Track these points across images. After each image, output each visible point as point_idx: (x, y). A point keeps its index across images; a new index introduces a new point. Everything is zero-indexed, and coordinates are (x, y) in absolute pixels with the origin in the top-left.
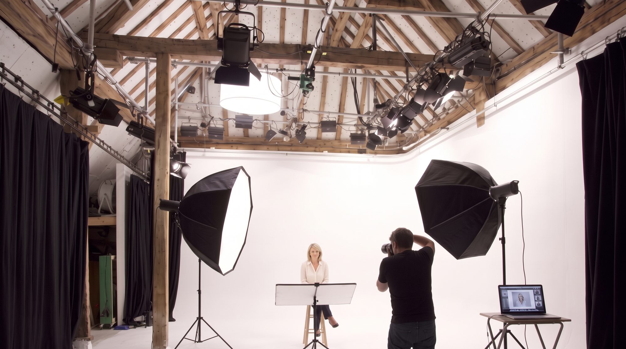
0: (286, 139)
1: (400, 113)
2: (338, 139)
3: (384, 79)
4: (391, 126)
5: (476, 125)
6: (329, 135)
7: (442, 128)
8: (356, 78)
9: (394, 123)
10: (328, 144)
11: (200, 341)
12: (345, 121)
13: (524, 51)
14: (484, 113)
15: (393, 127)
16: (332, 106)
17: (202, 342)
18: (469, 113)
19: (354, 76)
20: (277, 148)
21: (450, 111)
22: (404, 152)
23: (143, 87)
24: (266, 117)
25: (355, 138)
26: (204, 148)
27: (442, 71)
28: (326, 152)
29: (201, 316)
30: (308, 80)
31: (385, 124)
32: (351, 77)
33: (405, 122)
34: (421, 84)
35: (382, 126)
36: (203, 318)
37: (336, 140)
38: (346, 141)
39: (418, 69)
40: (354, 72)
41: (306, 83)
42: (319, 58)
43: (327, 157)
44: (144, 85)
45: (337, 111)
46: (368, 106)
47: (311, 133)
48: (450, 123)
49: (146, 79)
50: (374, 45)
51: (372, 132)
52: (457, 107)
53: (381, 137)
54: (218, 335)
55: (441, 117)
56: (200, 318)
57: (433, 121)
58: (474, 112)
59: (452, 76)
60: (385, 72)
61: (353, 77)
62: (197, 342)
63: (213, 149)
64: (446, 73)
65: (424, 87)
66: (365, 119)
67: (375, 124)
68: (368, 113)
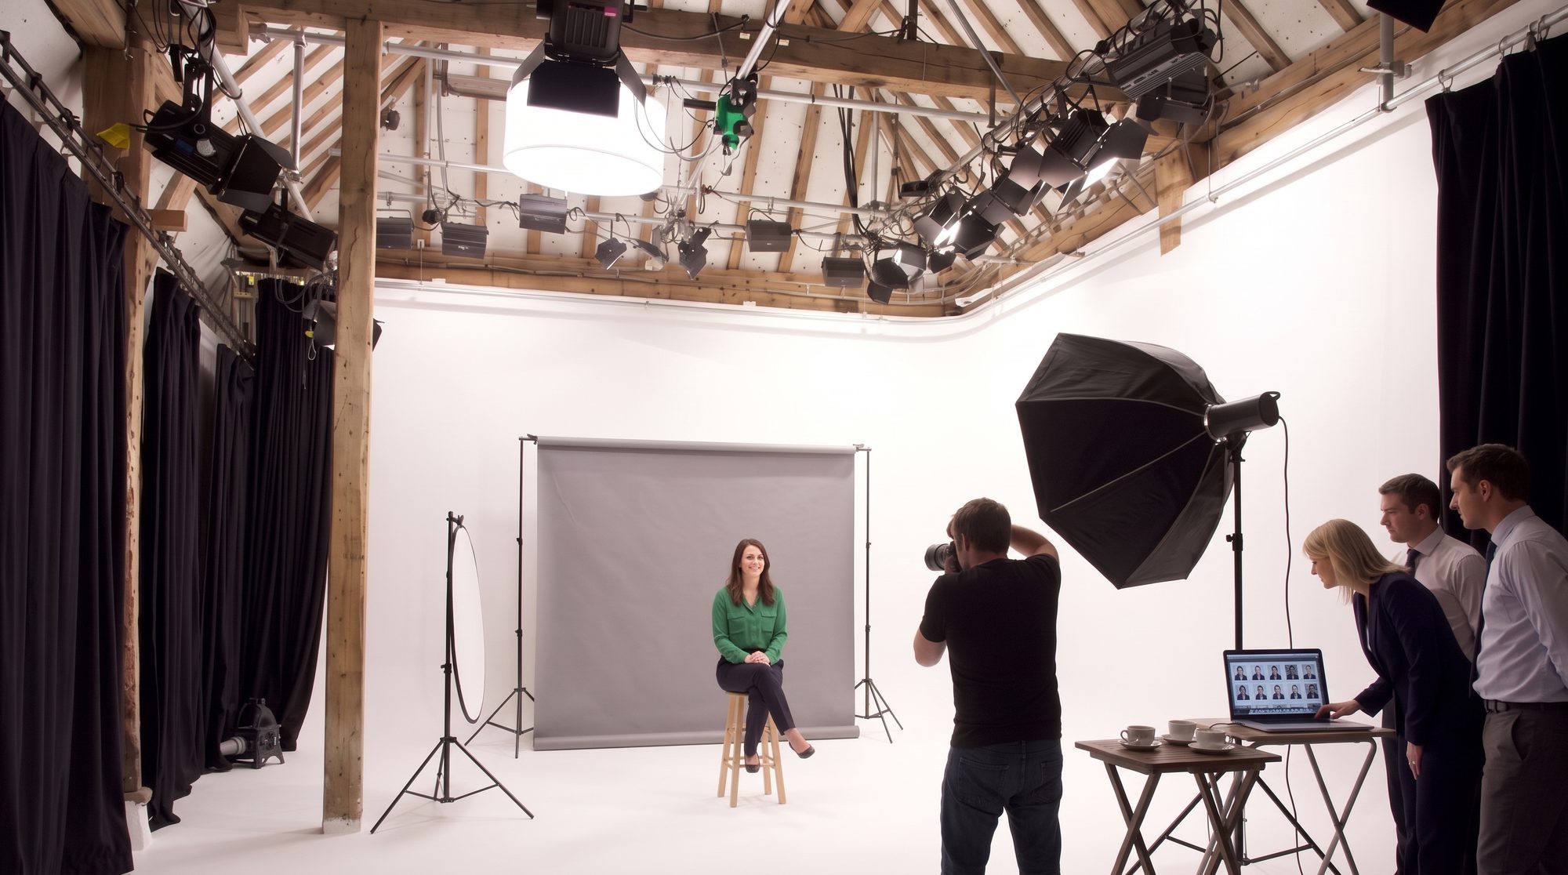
0: (653, 264)
1: (964, 211)
2: (782, 270)
3: (919, 117)
4: (937, 242)
5: (1158, 249)
6: (768, 259)
7: (1068, 253)
8: (850, 111)
9: (948, 235)
10: (757, 283)
11: (447, 799)
12: (806, 223)
13: (1289, 62)
14: (1178, 219)
15: (944, 244)
16: (774, 180)
17: (453, 800)
18: (1140, 217)
19: (846, 106)
20: (618, 286)
21: (1088, 210)
22: (958, 311)
24: (593, 204)
25: (835, 269)
26: (419, 280)
27: (1088, 104)
28: (750, 306)
29: (452, 734)
30: (738, 109)
31: (925, 236)
32: (839, 108)
33: (979, 233)
34: (1029, 135)
35: (914, 241)
36: (457, 740)
37: (777, 271)
38: (812, 278)
39: (1021, 97)
40: (846, 95)
41: (733, 118)
42: (772, 53)
43: (750, 316)
45: (787, 196)
46: (876, 185)
47: (716, 252)
48: (1086, 239)
49: (296, 75)
50: (909, 25)
51: (883, 255)
52: (1108, 199)
53: (909, 270)
54: (498, 784)
55: (1064, 224)
56: (447, 740)
57: (1040, 233)
58: (1154, 214)
59: (1110, 119)
60: (923, 100)
61: (843, 108)
62: (442, 801)
63: (439, 283)
64: (1099, 113)
65: (1039, 148)
66: (865, 218)
67: (891, 233)
68: (874, 205)
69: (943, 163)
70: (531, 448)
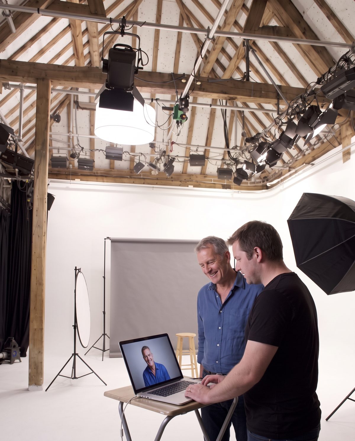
0: (154, 172)
1: (268, 148)
2: (203, 174)
3: (251, 112)
4: (259, 160)
5: (342, 161)
6: (196, 169)
7: (309, 163)
8: (226, 110)
9: (262, 158)
10: (193, 178)
11: (75, 378)
12: (211, 155)
14: (349, 149)
15: (261, 162)
16: (199, 139)
17: (77, 378)
18: (335, 149)
19: (224, 108)
20: (143, 181)
21: (315, 147)
22: (267, 188)
23: (17, 113)
25: (223, 172)
26: (70, 179)
27: (314, 104)
28: (191, 187)
29: (76, 353)
30: (181, 110)
31: (254, 158)
32: (221, 109)
33: (274, 157)
34: (292, 117)
35: (251, 161)
36: (78, 355)
37: (201, 174)
38: (213, 176)
39: (289, 102)
40: (224, 104)
41: (180, 113)
42: (193, 88)
43: (191, 191)
44: (18, 110)
45: (204, 145)
46: (236, 139)
47: (178, 167)
48: (314, 159)
49: (20, 104)
50: (246, 76)
51: (239, 166)
52: (323, 143)
53: (249, 172)
54: (93, 372)
55: (307, 153)
56: (75, 354)
57: (298, 157)
58: (340, 148)
59: (323, 110)
60: (252, 105)
61: (223, 109)
62: (73, 379)
63: (77, 181)
64: (318, 106)
65: (296, 122)
66: (233, 153)
67: (242, 159)
68: (235, 147)
69: (260, 130)
70: (109, 242)
